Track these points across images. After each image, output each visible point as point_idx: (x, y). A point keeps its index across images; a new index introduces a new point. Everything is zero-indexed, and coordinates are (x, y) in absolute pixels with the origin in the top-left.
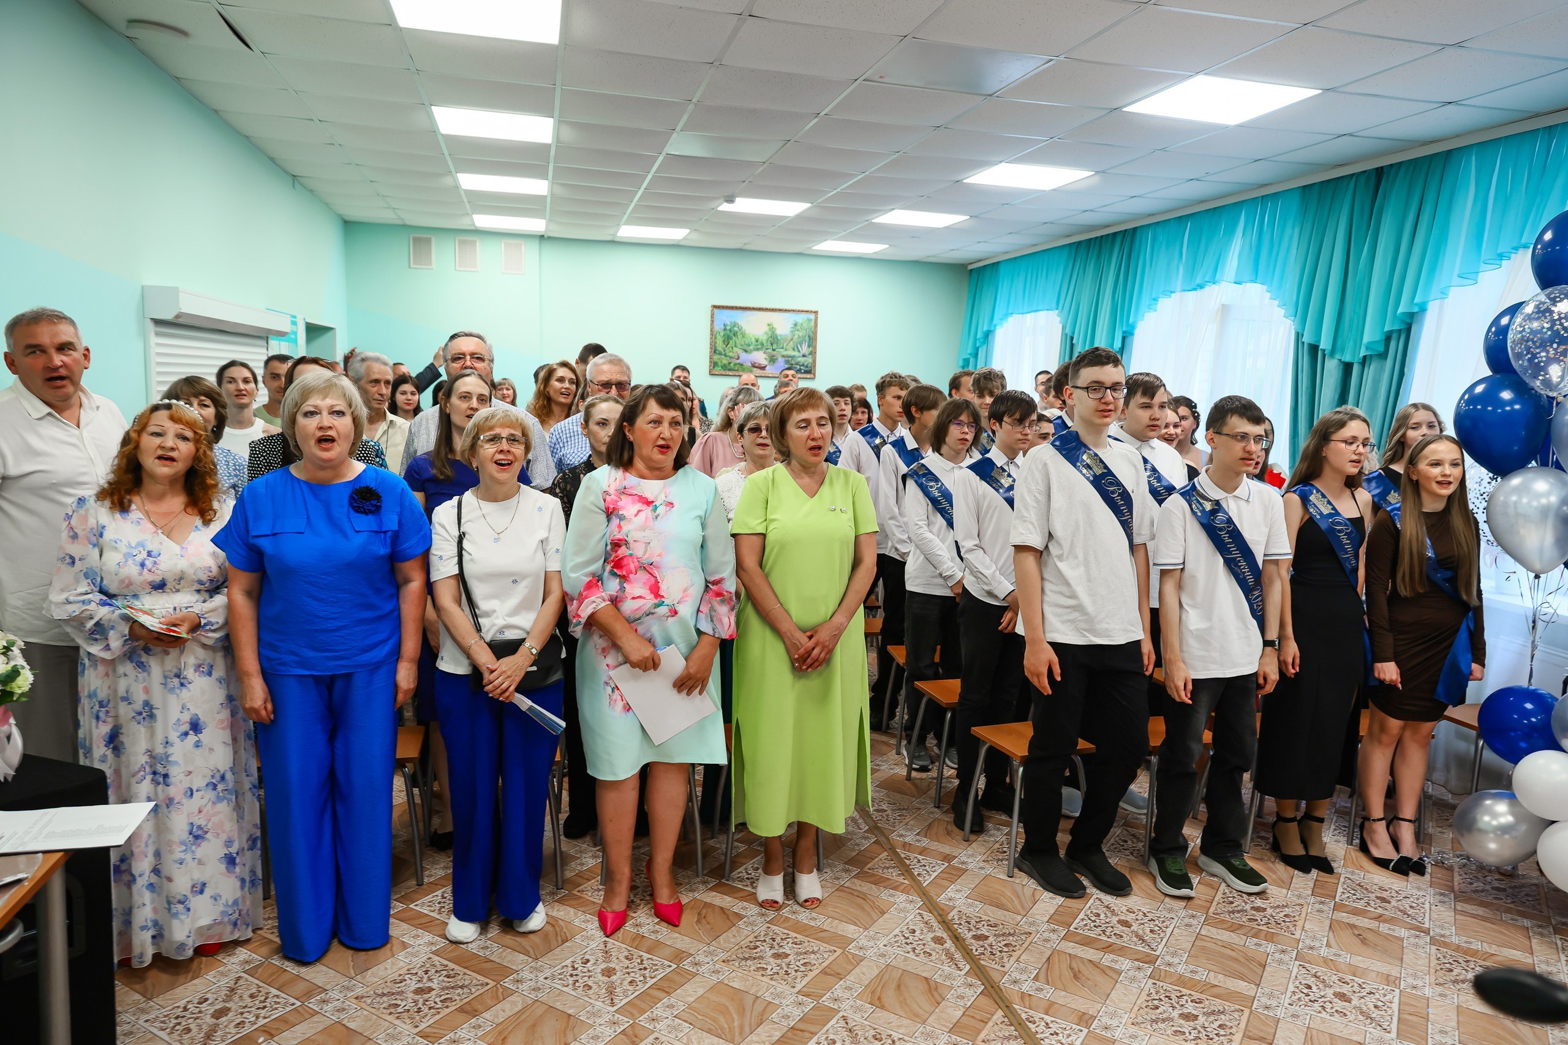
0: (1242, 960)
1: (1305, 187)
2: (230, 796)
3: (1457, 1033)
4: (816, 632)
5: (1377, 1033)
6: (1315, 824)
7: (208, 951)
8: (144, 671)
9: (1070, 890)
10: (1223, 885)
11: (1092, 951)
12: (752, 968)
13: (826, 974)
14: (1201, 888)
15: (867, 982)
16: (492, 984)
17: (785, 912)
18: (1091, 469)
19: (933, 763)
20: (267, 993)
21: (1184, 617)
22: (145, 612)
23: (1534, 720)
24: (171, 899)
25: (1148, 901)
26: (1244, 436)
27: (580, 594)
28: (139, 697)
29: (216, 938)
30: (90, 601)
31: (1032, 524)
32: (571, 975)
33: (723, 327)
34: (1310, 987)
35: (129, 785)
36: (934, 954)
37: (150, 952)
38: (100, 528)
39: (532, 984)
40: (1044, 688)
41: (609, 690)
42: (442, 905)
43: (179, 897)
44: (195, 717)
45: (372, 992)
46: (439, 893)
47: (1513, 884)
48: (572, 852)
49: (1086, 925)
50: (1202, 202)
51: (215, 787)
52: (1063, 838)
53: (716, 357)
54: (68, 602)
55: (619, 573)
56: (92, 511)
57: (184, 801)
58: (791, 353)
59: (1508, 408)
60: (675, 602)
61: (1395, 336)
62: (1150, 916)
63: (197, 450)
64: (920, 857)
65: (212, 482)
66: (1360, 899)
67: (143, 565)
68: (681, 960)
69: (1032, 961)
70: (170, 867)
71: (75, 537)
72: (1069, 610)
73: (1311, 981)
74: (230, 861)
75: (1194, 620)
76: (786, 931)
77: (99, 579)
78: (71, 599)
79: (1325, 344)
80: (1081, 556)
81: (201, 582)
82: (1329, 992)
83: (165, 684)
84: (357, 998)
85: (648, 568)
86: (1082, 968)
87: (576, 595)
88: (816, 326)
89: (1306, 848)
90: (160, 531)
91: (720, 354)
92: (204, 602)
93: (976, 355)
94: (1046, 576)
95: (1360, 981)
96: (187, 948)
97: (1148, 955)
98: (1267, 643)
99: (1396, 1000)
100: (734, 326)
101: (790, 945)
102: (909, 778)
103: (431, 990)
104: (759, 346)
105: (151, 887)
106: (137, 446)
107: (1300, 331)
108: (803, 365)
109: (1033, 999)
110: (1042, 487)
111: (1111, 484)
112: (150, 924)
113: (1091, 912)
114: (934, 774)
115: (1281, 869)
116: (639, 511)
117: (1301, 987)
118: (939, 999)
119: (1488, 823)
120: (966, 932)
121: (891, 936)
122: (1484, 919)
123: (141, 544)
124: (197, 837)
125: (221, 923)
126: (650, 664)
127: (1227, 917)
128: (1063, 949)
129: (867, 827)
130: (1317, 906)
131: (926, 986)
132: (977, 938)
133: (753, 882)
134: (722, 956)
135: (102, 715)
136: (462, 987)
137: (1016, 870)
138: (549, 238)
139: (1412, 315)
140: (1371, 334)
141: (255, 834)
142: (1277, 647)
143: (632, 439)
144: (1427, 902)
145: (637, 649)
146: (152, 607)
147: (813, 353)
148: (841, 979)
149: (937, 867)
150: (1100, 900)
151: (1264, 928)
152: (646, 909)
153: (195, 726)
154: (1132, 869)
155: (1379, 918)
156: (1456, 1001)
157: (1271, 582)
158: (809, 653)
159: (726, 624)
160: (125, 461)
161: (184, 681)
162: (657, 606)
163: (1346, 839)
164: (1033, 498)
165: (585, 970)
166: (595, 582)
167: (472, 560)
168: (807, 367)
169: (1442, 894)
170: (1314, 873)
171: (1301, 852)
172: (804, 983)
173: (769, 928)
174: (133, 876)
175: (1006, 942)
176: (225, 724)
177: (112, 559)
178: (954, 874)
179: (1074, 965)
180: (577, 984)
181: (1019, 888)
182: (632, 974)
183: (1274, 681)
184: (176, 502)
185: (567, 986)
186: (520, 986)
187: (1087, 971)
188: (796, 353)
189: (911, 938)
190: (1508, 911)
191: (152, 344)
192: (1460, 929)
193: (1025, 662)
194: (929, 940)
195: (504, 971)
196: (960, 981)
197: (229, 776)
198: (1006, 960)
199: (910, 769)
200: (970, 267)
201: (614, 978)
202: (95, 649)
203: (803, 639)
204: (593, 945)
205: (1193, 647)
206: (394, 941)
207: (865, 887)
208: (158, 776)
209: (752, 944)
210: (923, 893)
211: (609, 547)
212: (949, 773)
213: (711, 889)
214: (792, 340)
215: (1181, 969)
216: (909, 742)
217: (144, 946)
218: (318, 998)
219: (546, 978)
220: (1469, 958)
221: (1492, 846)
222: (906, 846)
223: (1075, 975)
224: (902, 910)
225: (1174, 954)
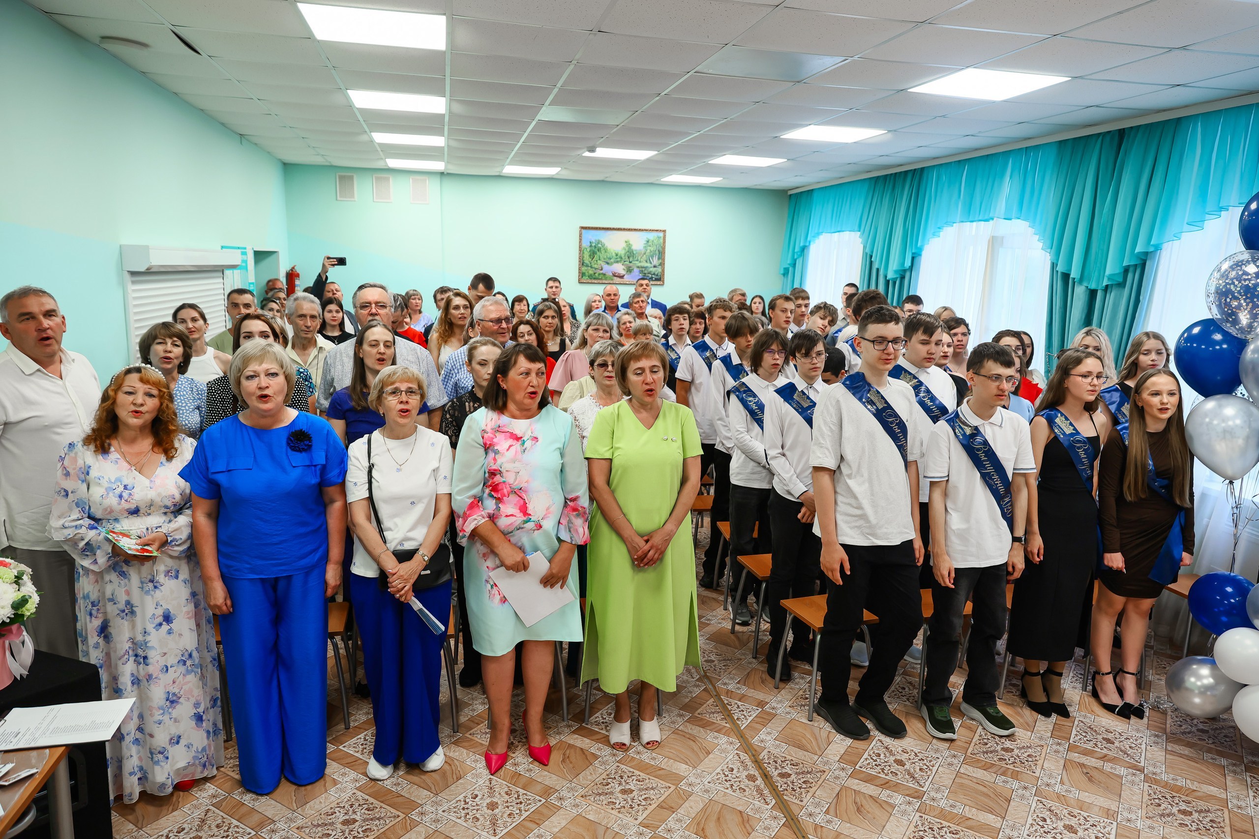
0: (992, 796)
1: (1060, 142)
2: (196, 670)
4: (651, 537)
6: (1055, 677)
7: (184, 787)
8: (125, 578)
9: (858, 733)
10: (980, 727)
11: (873, 787)
12: (604, 803)
13: (662, 807)
14: (963, 730)
15: (694, 815)
16: (402, 816)
17: (631, 753)
18: (875, 404)
19: (752, 617)
20: (229, 824)
21: (948, 518)
22: (124, 535)
23: (1232, 601)
24: (153, 751)
25: (919, 742)
26: (998, 377)
27: (465, 513)
28: (122, 598)
29: (190, 776)
30: (81, 526)
31: (828, 449)
32: (463, 809)
33: (589, 244)
34: (1044, 820)
35: (116, 665)
36: (747, 790)
37: (137, 790)
38: (86, 468)
39: (433, 816)
40: (837, 580)
41: (489, 587)
42: (364, 746)
43: (159, 749)
44: (167, 612)
45: (310, 823)
46: (362, 736)
47: (1215, 726)
48: (466, 699)
49: (869, 764)
50: (976, 150)
51: (184, 663)
52: (853, 687)
53: (584, 269)
54: (64, 527)
55: (495, 496)
56: (80, 454)
57: (161, 676)
58: (644, 264)
59: (1218, 347)
60: (540, 519)
61: (1131, 269)
62: (920, 756)
63: (161, 404)
64: (740, 703)
65: (173, 428)
66: (1090, 740)
67: (121, 497)
68: (549, 795)
69: (825, 795)
70: (151, 727)
71: (67, 474)
72: (856, 518)
73: (1046, 814)
74: (199, 718)
75: (955, 521)
76: (632, 770)
77: (87, 508)
78: (67, 525)
79: (1074, 274)
80: (866, 475)
81: (166, 507)
82: (1060, 824)
83: (142, 588)
84: (298, 828)
85: (518, 492)
86: (864, 802)
87: (461, 513)
88: (664, 242)
89: (1048, 696)
90: (133, 468)
91: (587, 266)
92: (170, 521)
93: (795, 265)
94: (838, 490)
95: (1085, 814)
96: (167, 787)
97: (917, 791)
98: (1015, 539)
99: (1113, 832)
100: (598, 243)
101: (634, 782)
102: (733, 631)
103: (355, 821)
104: (619, 259)
105: (137, 741)
106: (114, 402)
107: (1055, 262)
108: (654, 274)
109: (824, 830)
110: (835, 420)
111: (890, 416)
112: (136, 769)
113: (874, 752)
114: (752, 628)
115: (1027, 713)
116: (510, 446)
117: (1038, 820)
118: (750, 830)
119: (1194, 683)
120: (774, 770)
121: (714, 774)
122: (1189, 758)
123: (119, 480)
124: (172, 702)
125: (193, 765)
126: (521, 567)
127: (981, 757)
128: (850, 786)
129: (698, 676)
130: (1055, 747)
131: (740, 819)
132: (782, 775)
133: (607, 726)
134: (581, 791)
135: (94, 612)
136: (379, 819)
137: (815, 715)
138: (448, 174)
139: (1146, 254)
140: (1112, 268)
141: (215, 695)
142: (1023, 543)
143: (505, 387)
144: (1143, 743)
145: (511, 556)
146: (129, 528)
147: (662, 264)
148: (674, 812)
149: (753, 712)
150: (881, 741)
151: (1011, 767)
152: (522, 749)
153: (167, 618)
154: (907, 714)
155: (1104, 758)
156: (1161, 833)
157: (1019, 490)
158: (646, 554)
159: (581, 533)
160: (105, 414)
161: (158, 585)
162: (525, 522)
163: (1081, 685)
164: (828, 428)
165: (474, 804)
166: (476, 502)
167: (379, 487)
168: (657, 275)
169: (1156, 736)
170: (1054, 716)
171: (1044, 699)
172: (645, 815)
173: (618, 766)
174: (122, 735)
175: (804, 779)
176: (191, 614)
177: (97, 492)
178: (766, 718)
179: (858, 800)
180: (468, 817)
181: (817, 731)
182: (511, 808)
183: (1020, 570)
184: (147, 443)
185: (460, 818)
186: (423, 818)
187: (869, 806)
188: (648, 265)
189: (730, 775)
190: (1209, 751)
191: (130, 291)
192: (1169, 767)
193: (822, 559)
194: (744, 777)
195: (410, 805)
196: (767, 814)
197: (195, 654)
198: (804, 795)
199: (734, 623)
200: (790, 193)
201: (496, 811)
202: (86, 563)
203: (641, 542)
204: (481, 782)
205: (955, 542)
206: (327, 778)
207: (695, 730)
208: (139, 658)
209: (605, 781)
210: (741, 736)
211: (487, 475)
212: (765, 627)
213: (574, 732)
214: (645, 254)
215: (942, 803)
216: (734, 601)
217: (132, 787)
218: (268, 828)
219: (444, 811)
220: (1175, 794)
221: (1197, 700)
222: (729, 693)
223: (858, 809)
224: (723, 751)
225: (938, 790)
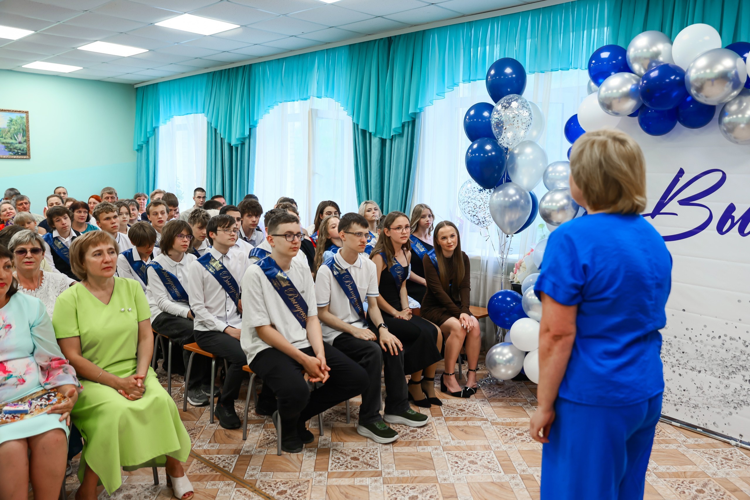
0: (421, 459)
1: (350, 45)
3: (525, 463)
5: (495, 474)
6: (430, 382)
11: (347, 479)
25: (360, 443)
26: (361, 234)
34: (457, 463)
49: (335, 466)
50: (291, 51)
58: (11, 141)
61: (406, 125)
62: (366, 451)
64: (219, 456)
66: (453, 413)
69: (318, 495)
73: (456, 459)
79: (371, 129)
82: (466, 462)
86: (347, 491)
88: (28, 121)
89: (427, 395)
95: (475, 452)
97: (376, 472)
99: (494, 456)
107: (356, 123)
108: (20, 149)
111: (291, 292)
113: (335, 458)
117: (453, 464)
119: (502, 359)
120: (272, 492)
122: (504, 407)
128: (331, 484)
130: (438, 422)
132: (280, 493)
139: (415, 114)
140: (395, 124)
144: (479, 406)
147: (27, 141)
149: (233, 459)
150: (336, 450)
151: (421, 440)
155: (465, 419)
156: (516, 448)
168: (23, 150)
169: (482, 401)
171: (424, 397)
175: (298, 490)
178: (246, 460)
179: (342, 491)
187: (351, 492)
188: (13, 141)
190: (510, 401)
192: (498, 414)
200: (136, 86)
210: (234, 477)
214: (9, 131)
215: (396, 474)
220: (510, 427)
221: (504, 371)
222: (206, 451)
223: (346, 496)
224: (225, 492)
225: (388, 467)
